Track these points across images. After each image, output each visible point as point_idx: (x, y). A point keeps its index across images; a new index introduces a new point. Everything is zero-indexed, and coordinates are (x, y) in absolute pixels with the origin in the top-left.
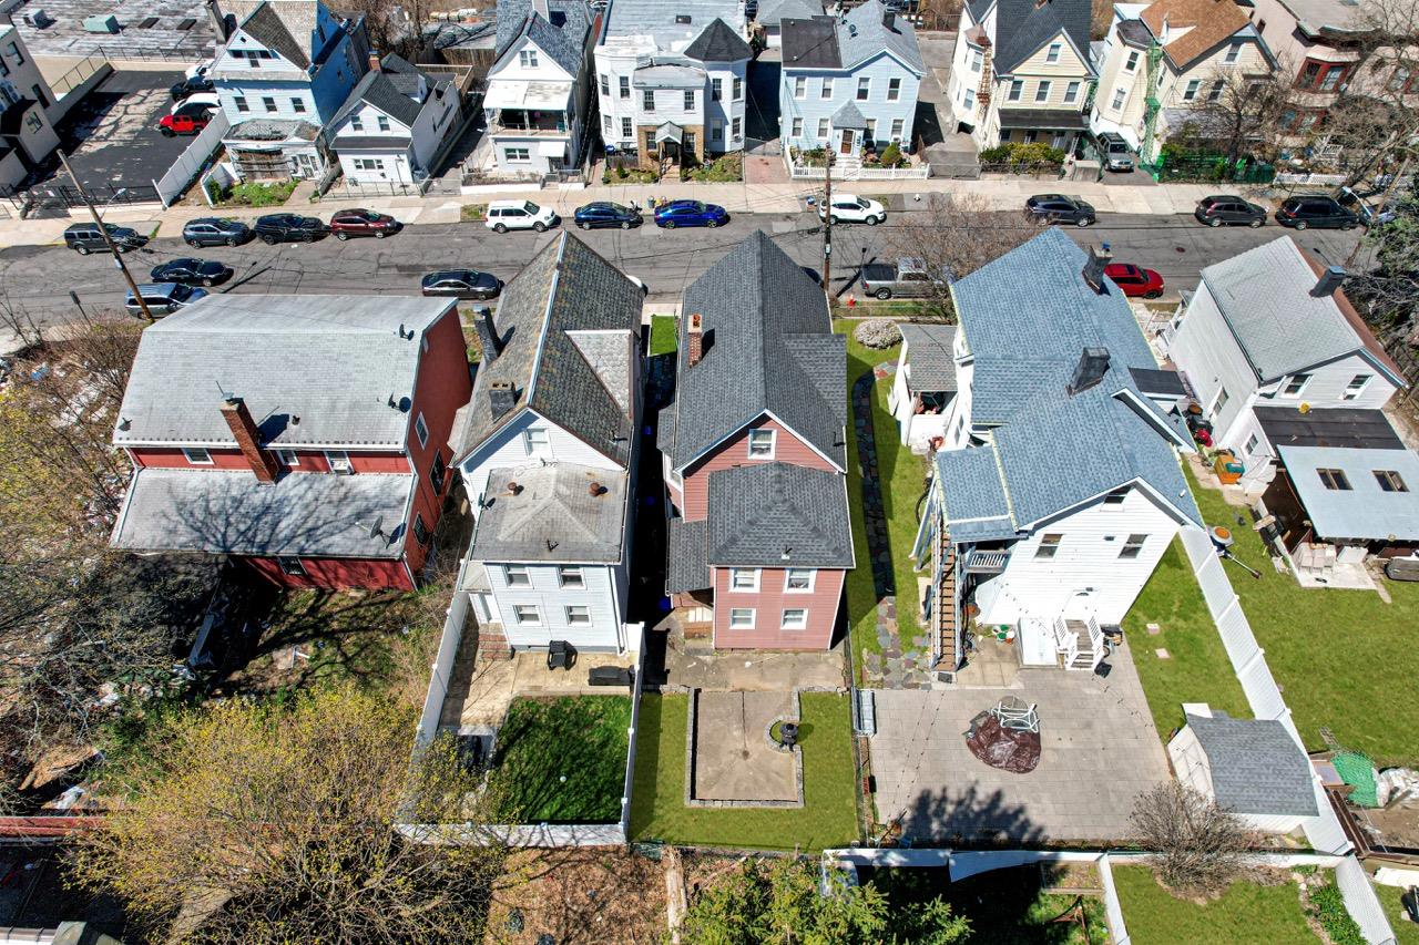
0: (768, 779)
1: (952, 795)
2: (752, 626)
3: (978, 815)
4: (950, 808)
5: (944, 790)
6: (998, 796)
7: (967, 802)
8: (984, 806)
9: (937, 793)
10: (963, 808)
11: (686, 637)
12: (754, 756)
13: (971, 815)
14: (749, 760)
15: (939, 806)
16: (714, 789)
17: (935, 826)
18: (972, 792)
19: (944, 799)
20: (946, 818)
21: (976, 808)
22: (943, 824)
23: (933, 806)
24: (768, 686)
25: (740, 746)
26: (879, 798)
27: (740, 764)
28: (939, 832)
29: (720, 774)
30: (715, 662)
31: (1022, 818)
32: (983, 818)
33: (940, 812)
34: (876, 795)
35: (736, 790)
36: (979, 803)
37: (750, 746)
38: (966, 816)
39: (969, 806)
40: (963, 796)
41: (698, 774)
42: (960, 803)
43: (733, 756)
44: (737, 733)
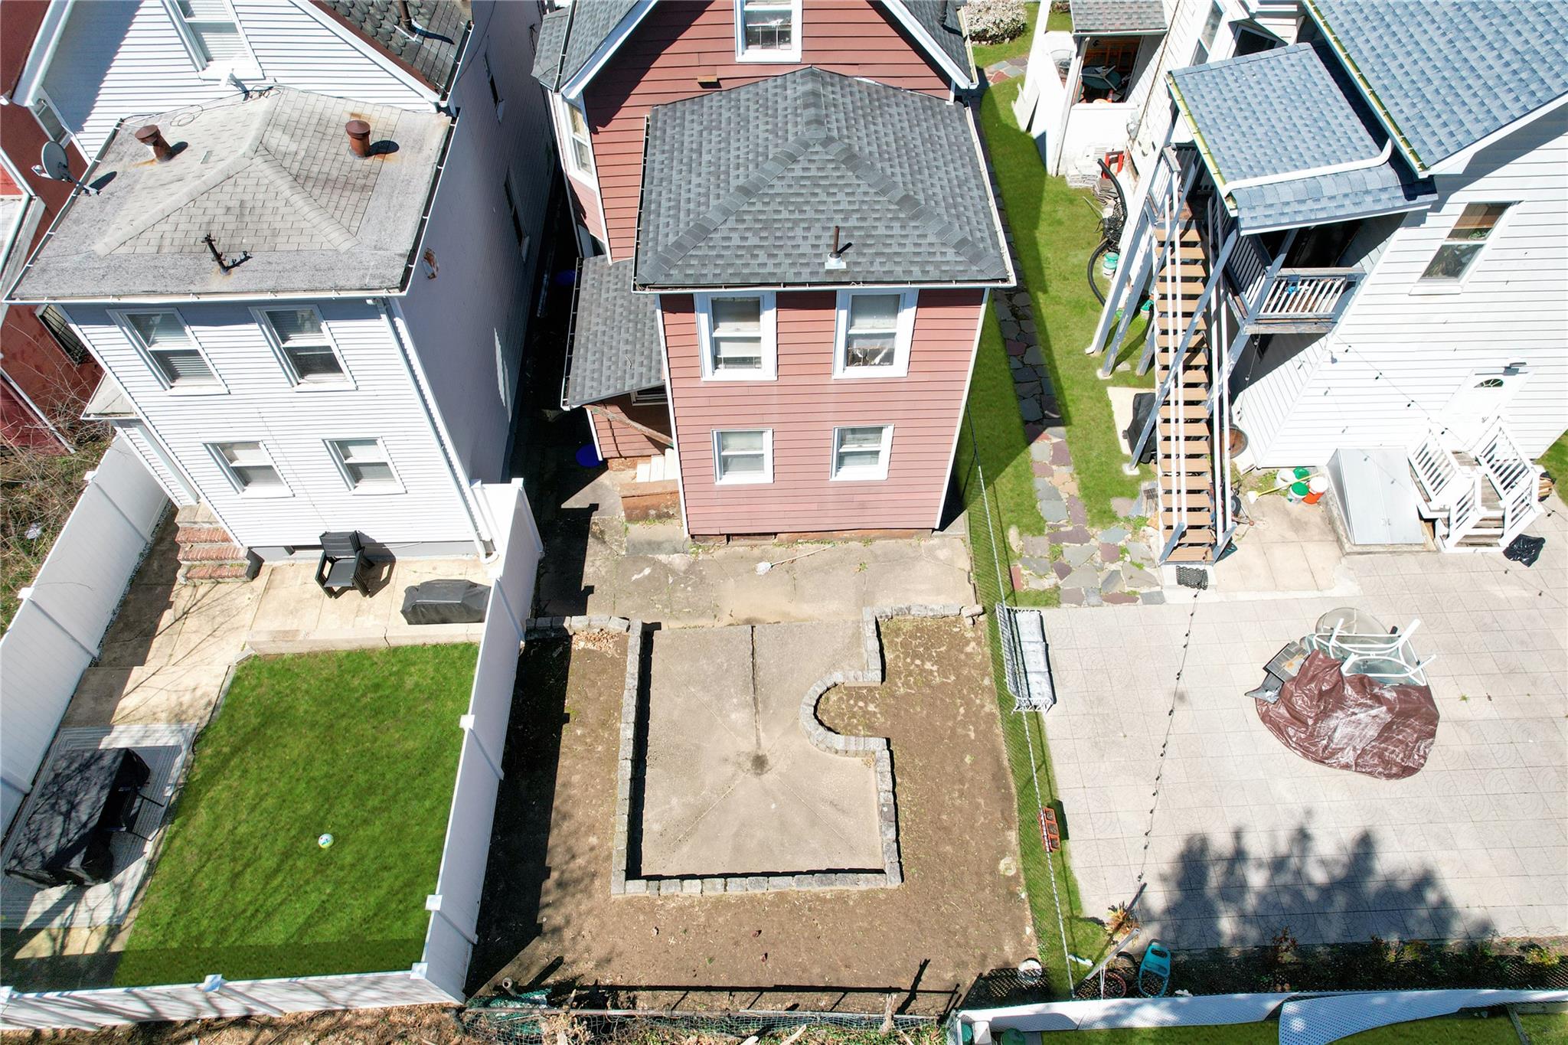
0: (814, 819)
1: (1258, 846)
2: (764, 477)
3: (1327, 892)
4: (1257, 879)
5: (1238, 835)
6: (1365, 846)
7: (1294, 862)
8: (1339, 872)
9: (1221, 842)
10: (1286, 878)
11: (630, 519)
12: (778, 764)
13: (1311, 895)
14: (769, 777)
15: (1230, 871)
16: (685, 849)
17: (1227, 924)
18: (1303, 837)
19: (1239, 856)
20: (1251, 902)
21: (1319, 876)
22: (1243, 917)
23: (1215, 877)
24: (805, 610)
25: (747, 746)
26: (1079, 852)
27: (748, 784)
28: (1239, 939)
29: (698, 814)
30: (692, 567)
31: (1432, 897)
32: (1340, 901)
33: (1234, 890)
34: (1072, 845)
35: (738, 849)
36: (1323, 863)
37: (769, 746)
38: (1297, 895)
39: (1299, 873)
40: (1283, 848)
41: (648, 814)
42: (1278, 865)
43: (729, 770)
44: (740, 717)
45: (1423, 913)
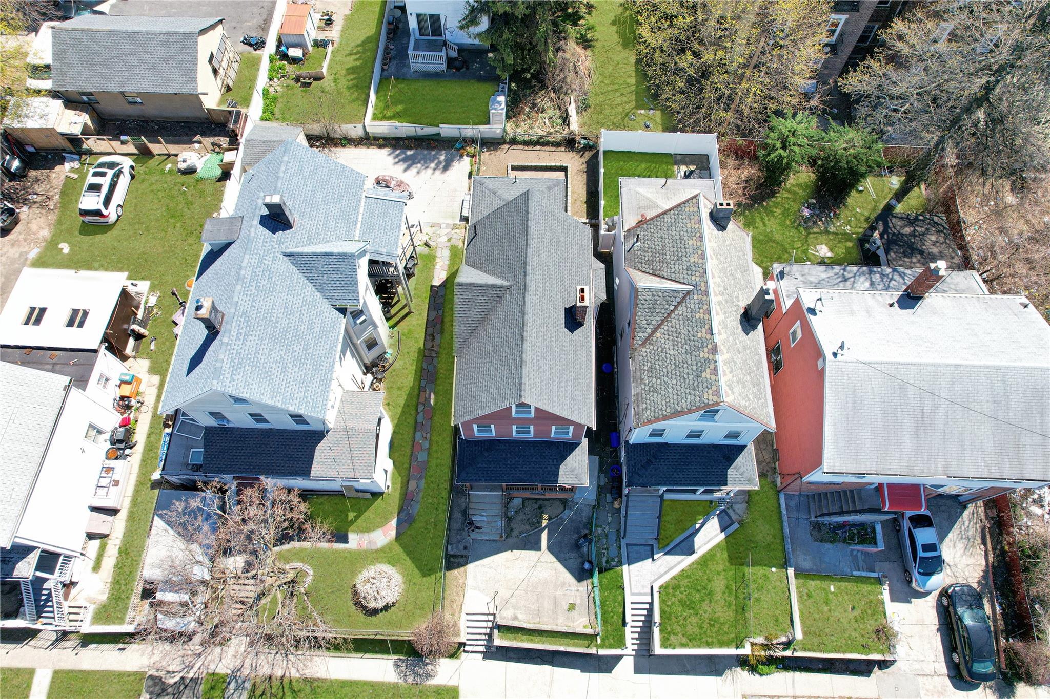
1: (430, 171)
4: (433, 165)
5: (433, 174)
6: (405, 170)
7: (423, 168)
8: (414, 166)
10: (426, 165)
13: (422, 162)
16: (555, 175)
17: (442, 158)
18: (418, 173)
20: (436, 161)
21: (419, 165)
22: (438, 158)
23: (441, 166)
26: (468, 169)
28: (442, 155)
31: (397, 160)
32: (417, 160)
33: (438, 165)
34: (469, 171)
36: (417, 167)
38: (425, 163)
39: (423, 166)
40: (424, 171)
42: (427, 168)
45: (400, 158)
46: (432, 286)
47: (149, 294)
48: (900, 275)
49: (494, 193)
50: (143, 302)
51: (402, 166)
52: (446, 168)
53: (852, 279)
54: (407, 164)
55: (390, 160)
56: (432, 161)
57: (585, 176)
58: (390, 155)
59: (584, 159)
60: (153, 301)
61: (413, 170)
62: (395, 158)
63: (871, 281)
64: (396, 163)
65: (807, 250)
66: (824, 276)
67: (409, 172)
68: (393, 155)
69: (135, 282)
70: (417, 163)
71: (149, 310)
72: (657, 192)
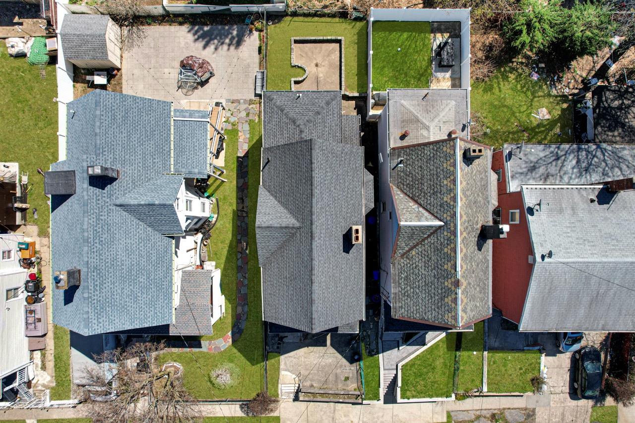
0: (306, 54)
1: (225, 47)
3: (215, 38)
4: (227, 41)
5: (229, 49)
6: (205, 47)
7: (219, 44)
8: (212, 42)
9: (232, 48)
10: (222, 41)
12: (313, 65)
13: (218, 38)
14: (315, 62)
15: (232, 42)
16: (331, 48)
17: (235, 33)
18: (216, 49)
19: (229, 45)
20: (230, 36)
21: (216, 41)
22: (232, 34)
23: (234, 42)
25: (319, 69)
26: (258, 44)
27: (319, 61)
28: (234, 30)
29: (328, 56)
31: (196, 37)
32: (213, 37)
35: (321, 48)
36: (214, 44)
37: (314, 69)
38: (221, 38)
39: (219, 42)
40: (221, 46)
41: (338, 55)
42: (223, 43)
43: (323, 64)
44: (321, 75)
45: (199, 34)
46: (238, 157)
47: (20, 173)
48: (602, 151)
49: (282, 111)
50: (17, 182)
51: (200, 44)
52: (238, 44)
53: (563, 158)
54: (206, 40)
55: (190, 37)
56: (226, 37)
57: (356, 46)
58: (189, 31)
59: (356, 31)
60: (25, 179)
61: (211, 48)
62: (194, 35)
63: (578, 158)
64: (196, 40)
65: (531, 113)
66: (542, 155)
67: (208, 49)
68: (193, 32)
69: (7, 164)
70: (213, 39)
71: (24, 188)
72: (418, 105)
